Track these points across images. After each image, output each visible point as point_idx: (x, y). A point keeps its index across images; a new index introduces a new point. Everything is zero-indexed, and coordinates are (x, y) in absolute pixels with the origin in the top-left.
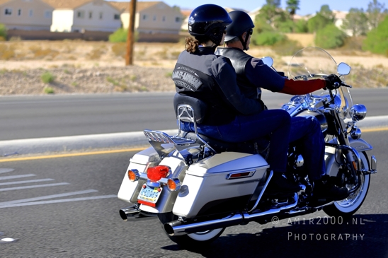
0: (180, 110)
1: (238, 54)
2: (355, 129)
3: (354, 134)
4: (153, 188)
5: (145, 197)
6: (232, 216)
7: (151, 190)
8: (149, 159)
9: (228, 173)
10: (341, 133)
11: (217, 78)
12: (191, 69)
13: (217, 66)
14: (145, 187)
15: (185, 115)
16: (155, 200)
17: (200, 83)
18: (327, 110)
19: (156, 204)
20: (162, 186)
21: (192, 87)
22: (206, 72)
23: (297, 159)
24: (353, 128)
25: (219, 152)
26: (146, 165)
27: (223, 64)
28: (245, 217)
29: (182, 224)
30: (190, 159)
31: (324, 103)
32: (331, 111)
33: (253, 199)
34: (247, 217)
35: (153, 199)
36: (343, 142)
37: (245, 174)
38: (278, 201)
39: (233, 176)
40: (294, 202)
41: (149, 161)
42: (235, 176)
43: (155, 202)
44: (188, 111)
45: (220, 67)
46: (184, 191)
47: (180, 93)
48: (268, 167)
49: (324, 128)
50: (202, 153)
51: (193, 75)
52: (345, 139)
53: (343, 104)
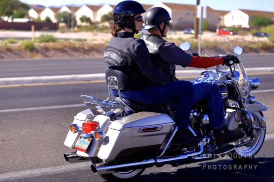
0: (109, 80)
1: (156, 39)
2: (251, 96)
3: (250, 100)
4: (85, 138)
5: (80, 145)
6: (148, 160)
7: (84, 140)
8: (87, 116)
9: (140, 128)
10: (240, 100)
11: (134, 55)
12: (116, 49)
13: (134, 46)
14: (81, 138)
15: (112, 84)
16: (85, 147)
17: (122, 59)
18: (229, 82)
19: (86, 150)
20: (92, 137)
21: (116, 63)
22: (125, 51)
23: (203, 118)
24: (249, 95)
25: (137, 111)
26: (85, 121)
27: (138, 44)
28: (158, 161)
29: (105, 165)
30: (113, 117)
31: (227, 76)
32: (232, 82)
33: (161, 148)
34: (159, 161)
35: (85, 146)
36: (241, 106)
37: (154, 129)
38: (187, 150)
39: (143, 130)
40: (200, 151)
41: (87, 118)
42: (145, 130)
43: (85, 149)
44: (115, 81)
45: (136, 47)
46: (106, 141)
47: (109, 68)
48: (174, 123)
49: (225, 95)
50: (124, 112)
51: (117, 53)
52: (243, 104)
53: (241, 77)
